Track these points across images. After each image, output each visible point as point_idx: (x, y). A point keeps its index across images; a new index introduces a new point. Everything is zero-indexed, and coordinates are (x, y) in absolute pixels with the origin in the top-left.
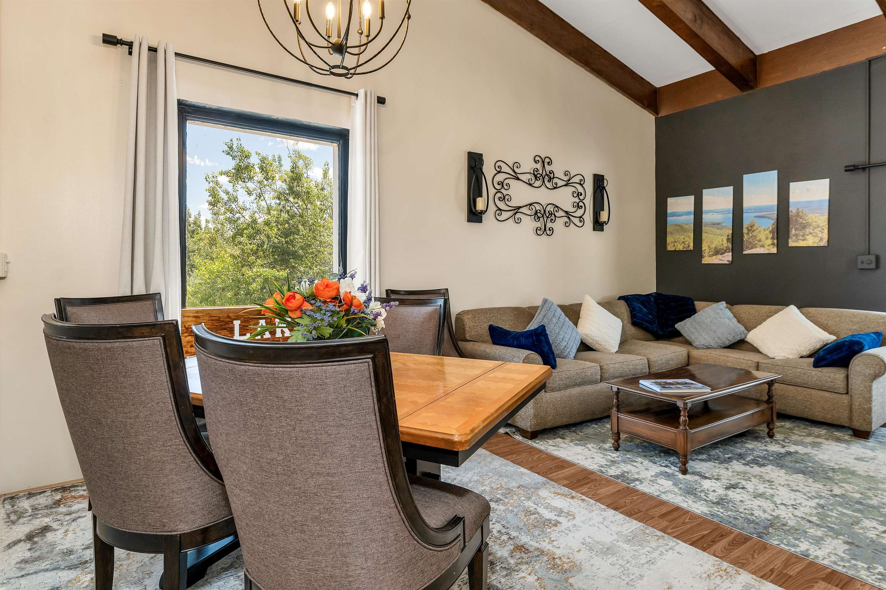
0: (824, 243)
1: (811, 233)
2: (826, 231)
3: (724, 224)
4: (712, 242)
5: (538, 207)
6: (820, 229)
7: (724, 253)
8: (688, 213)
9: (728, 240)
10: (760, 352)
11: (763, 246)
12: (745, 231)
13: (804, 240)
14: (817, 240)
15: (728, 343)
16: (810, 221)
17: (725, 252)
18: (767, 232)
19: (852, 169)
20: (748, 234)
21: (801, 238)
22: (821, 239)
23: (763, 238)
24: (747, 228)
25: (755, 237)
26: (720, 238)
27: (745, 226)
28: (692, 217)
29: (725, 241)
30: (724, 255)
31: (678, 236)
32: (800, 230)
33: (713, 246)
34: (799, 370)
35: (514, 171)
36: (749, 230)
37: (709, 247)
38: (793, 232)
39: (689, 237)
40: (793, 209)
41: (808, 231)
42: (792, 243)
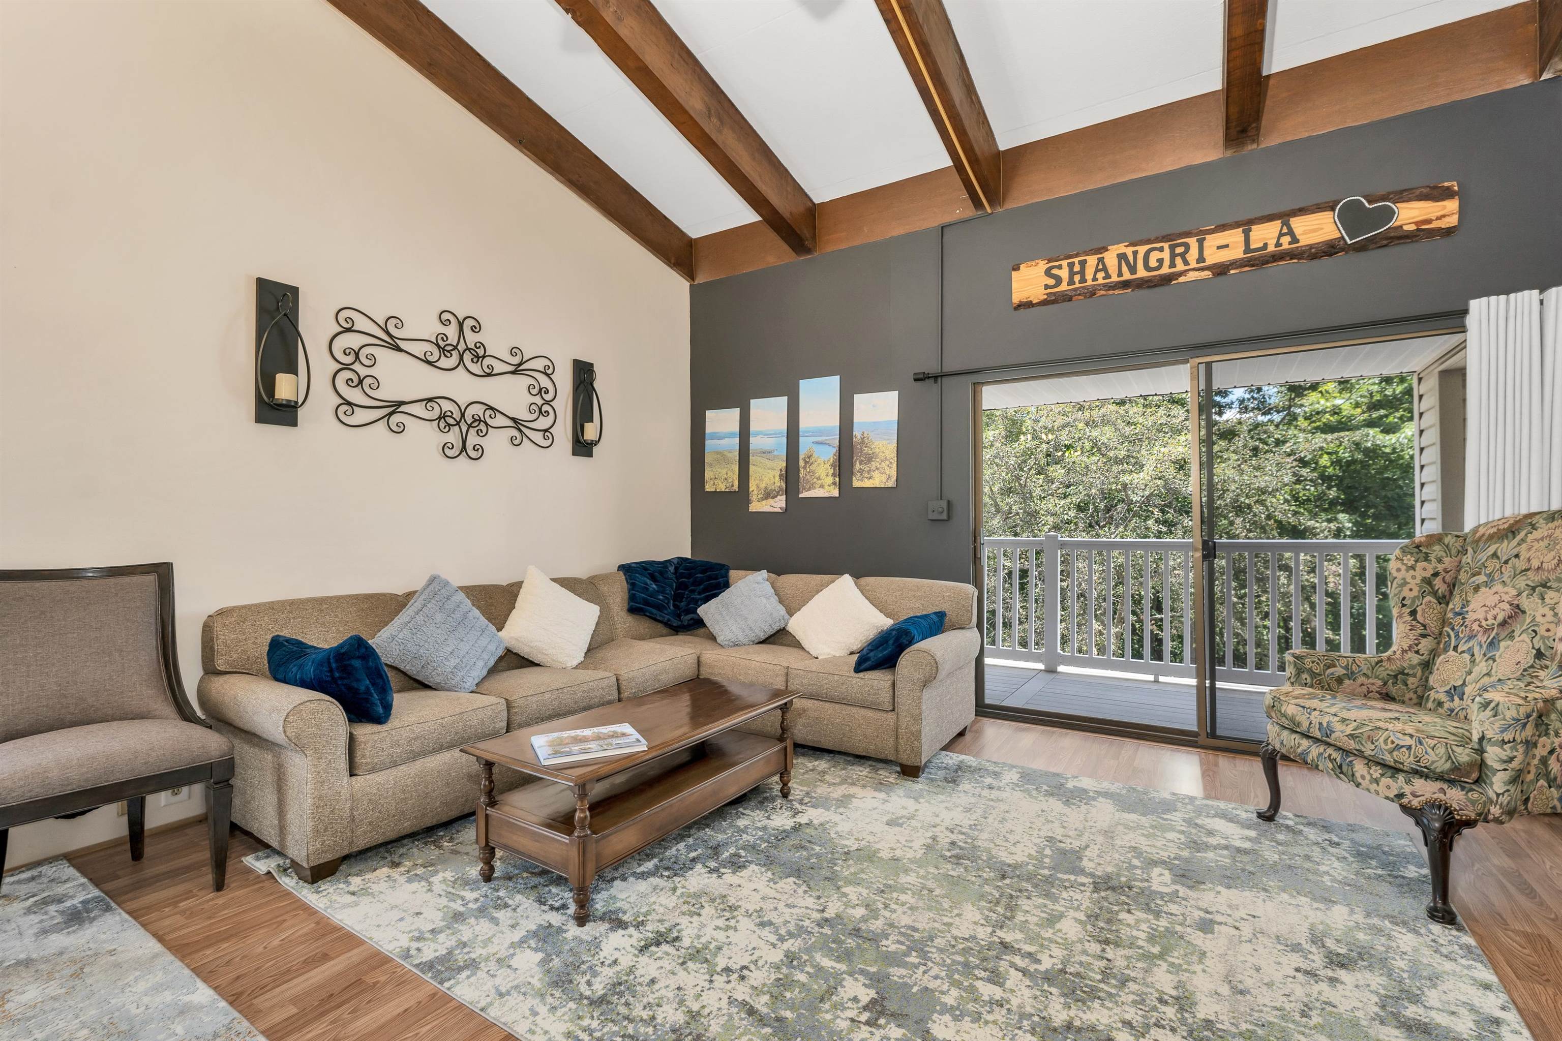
0: (891, 483)
1: (877, 469)
2: (895, 465)
3: (776, 453)
4: (761, 480)
5: (447, 406)
6: (887, 462)
7: (776, 497)
8: (730, 435)
9: (781, 475)
10: (803, 648)
11: (822, 486)
12: (802, 463)
13: (870, 478)
14: (884, 478)
15: (763, 637)
16: (877, 450)
17: (778, 494)
18: (827, 466)
19: (920, 378)
20: (805, 468)
21: (866, 475)
22: (889, 477)
23: (823, 475)
24: (805, 460)
25: (813, 472)
26: (771, 473)
27: (801, 457)
28: (737, 440)
29: (777, 478)
30: (776, 499)
31: (719, 470)
32: (866, 464)
33: (763, 486)
34: (836, 677)
35: (388, 333)
36: (806, 462)
37: (758, 487)
38: (858, 466)
39: (733, 472)
40: (857, 433)
41: (874, 465)
42: (856, 484)
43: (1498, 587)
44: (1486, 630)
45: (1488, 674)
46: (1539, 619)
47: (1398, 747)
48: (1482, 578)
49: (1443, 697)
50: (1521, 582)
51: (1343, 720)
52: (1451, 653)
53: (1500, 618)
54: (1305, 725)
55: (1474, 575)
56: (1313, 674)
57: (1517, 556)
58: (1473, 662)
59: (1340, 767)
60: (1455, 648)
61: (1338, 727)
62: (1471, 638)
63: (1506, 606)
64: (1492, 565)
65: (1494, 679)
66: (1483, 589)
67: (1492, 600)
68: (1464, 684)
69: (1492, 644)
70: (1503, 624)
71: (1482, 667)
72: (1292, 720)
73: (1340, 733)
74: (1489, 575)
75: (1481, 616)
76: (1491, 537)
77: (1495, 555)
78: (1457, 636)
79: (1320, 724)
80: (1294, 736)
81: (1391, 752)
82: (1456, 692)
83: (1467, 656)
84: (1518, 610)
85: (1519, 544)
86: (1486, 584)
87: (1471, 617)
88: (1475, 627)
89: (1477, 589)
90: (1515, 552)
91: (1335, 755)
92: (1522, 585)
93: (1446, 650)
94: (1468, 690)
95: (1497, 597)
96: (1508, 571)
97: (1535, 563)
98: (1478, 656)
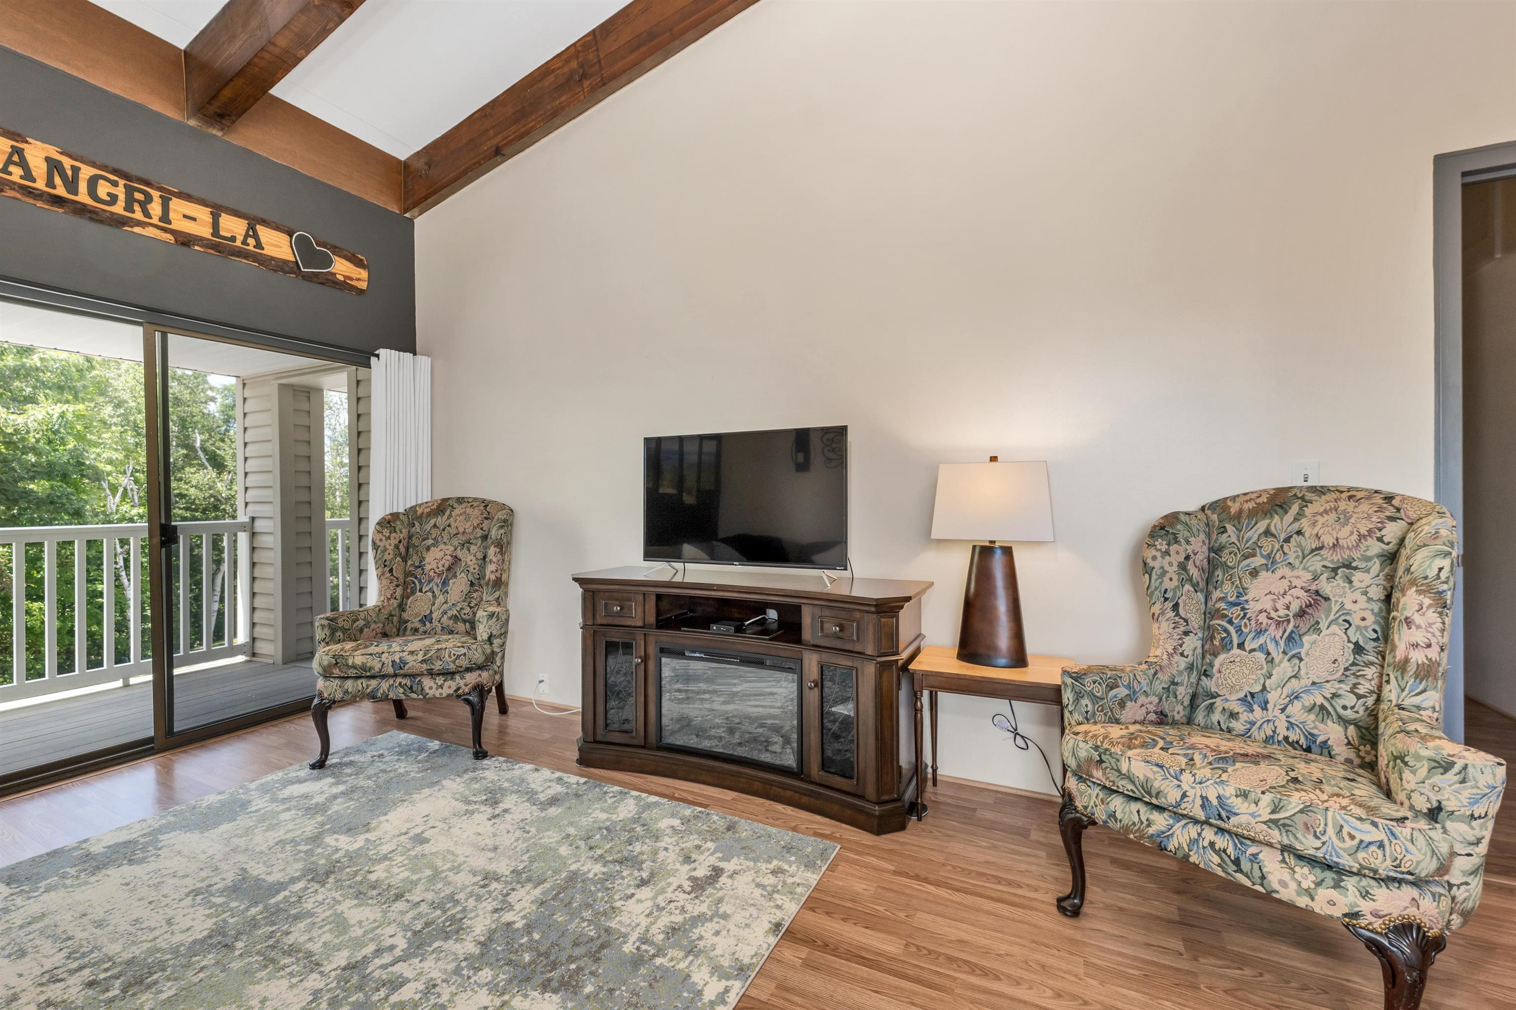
43: (442, 546)
44: (439, 575)
45: (446, 602)
46: (469, 562)
47: (458, 657)
48: (430, 542)
49: (418, 625)
50: (455, 542)
51: (412, 653)
52: (418, 594)
53: (447, 565)
54: (377, 666)
55: (424, 539)
56: (344, 631)
57: (449, 526)
58: (434, 596)
59: (411, 688)
60: (421, 590)
61: (410, 658)
62: (430, 582)
63: (449, 558)
64: (435, 532)
65: (450, 604)
66: (432, 549)
67: (440, 555)
68: (431, 612)
69: (445, 583)
70: (449, 569)
71: (441, 599)
72: (364, 668)
73: (413, 663)
74: (434, 539)
75: (434, 566)
76: (429, 515)
77: (435, 526)
78: (420, 581)
79: (393, 662)
81: (454, 662)
82: (427, 618)
83: (430, 594)
84: (456, 559)
85: (448, 518)
86: (433, 545)
87: (427, 567)
88: (432, 573)
89: (428, 549)
90: (447, 523)
91: (404, 681)
93: (413, 592)
94: (434, 616)
95: (442, 553)
96: (446, 535)
97: (461, 530)
98: (437, 593)
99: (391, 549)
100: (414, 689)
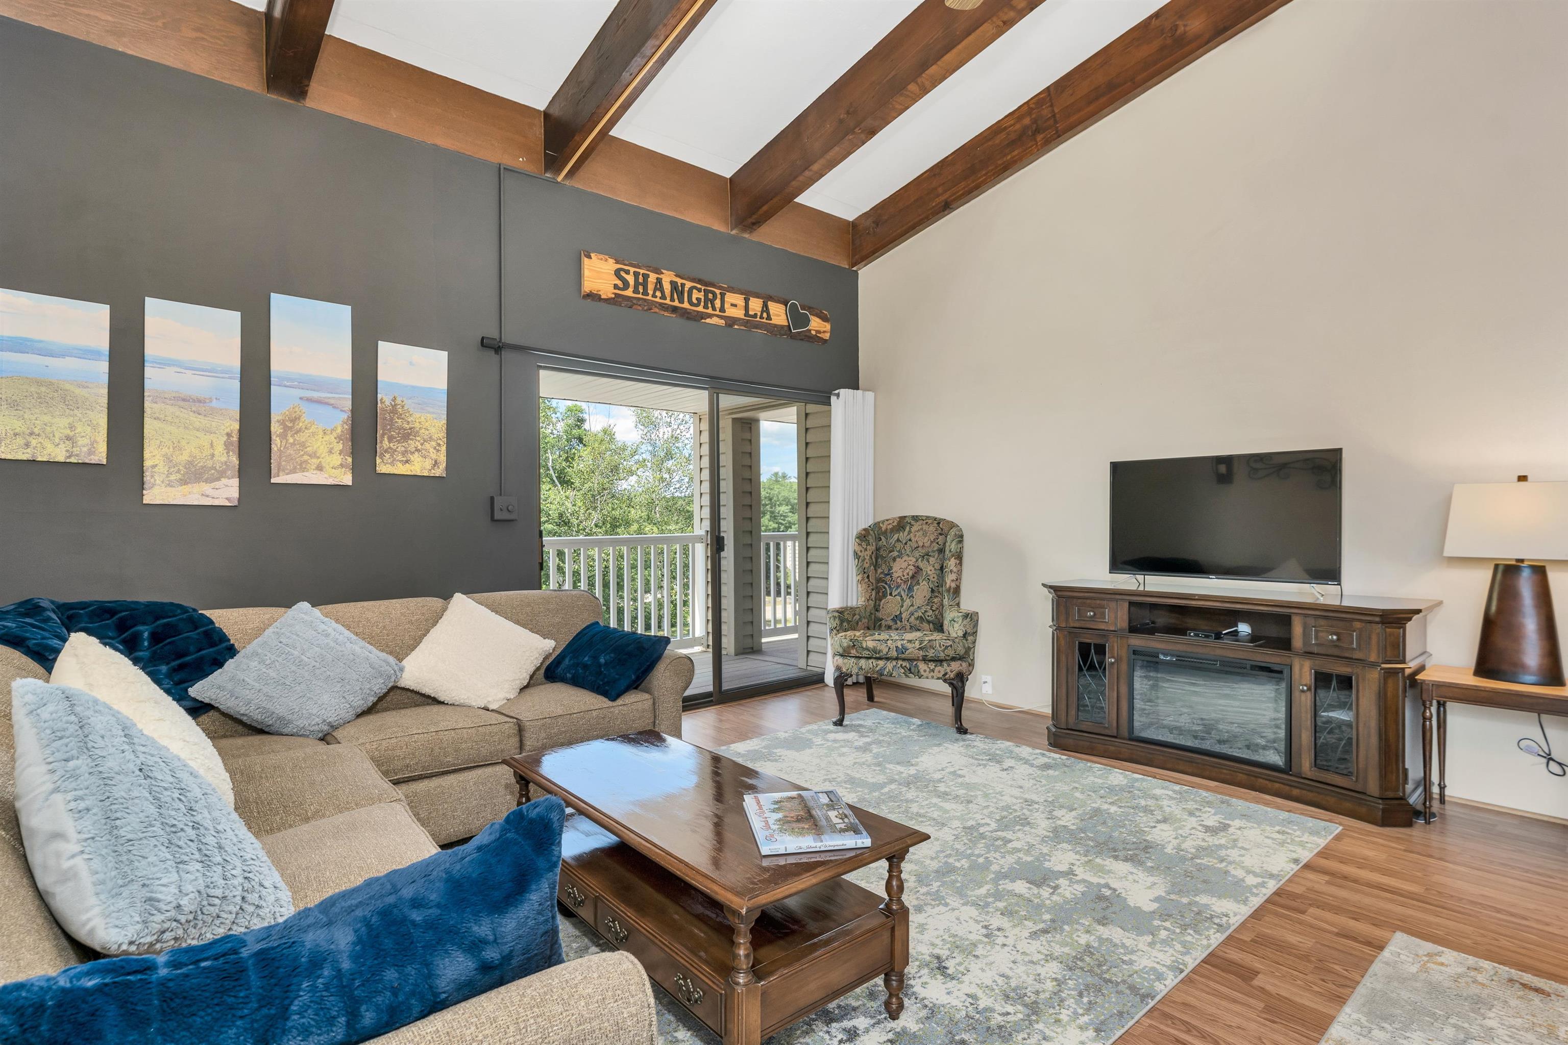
0: (440, 471)
1: (417, 450)
2: (444, 448)
3: (215, 404)
4: (178, 448)
6: (434, 444)
7: (218, 479)
9: (227, 445)
11: (320, 468)
12: (275, 428)
13: (407, 462)
14: (428, 464)
16: (417, 425)
17: (221, 475)
18: (331, 438)
19: (485, 343)
20: (283, 436)
21: (400, 457)
22: (436, 463)
23: (323, 450)
24: (282, 423)
25: (303, 445)
26: (205, 440)
27: (275, 416)
29: (220, 448)
30: (217, 484)
31: (47, 418)
32: (399, 442)
33: (184, 457)
36: (286, 429)
37: (168, 459)
38: (384, 443)
39: (95, 428)
40: (384, 397)
41: (412, 444)
42: (383, 468)
43: (906, 558)
44: (905, 582)
45: (912, 605)
46: (929, 572)
47: (947, 647)
48: (895, 554)
49: (891, 623)
50: (917, 554)
51: (910, 641)
52: (889, 597)
53: (911, 574)
54: (885, 650)
55: (891, 552)
56: (849, 622)
57: (910, 540)
58: (902, 600)
59: (910, 670)
60: (891, 594)
61: (909, 645)
62: (898, 587)
63: (912, 568)
64: (899, 546)
65: (916, 607)
66: (898, 560)
67: (904, 565)
68: (901, 613)
69: (910, 589)
70: (913, 577)
71: (908, 602)
72: (875, 650)
73: (913, 650)
74: (899, 551)
75: (901, 574)
76: (892, 530)
77: (898, 540)
78: (890, 587)
79: (897, 647)
80: (870, 661)
81: (943, 651)
82: (898, 618)
83: (898, 597)
84: (918, 569)
85: (909, 534)
86: (899, 556)
87: (895, 575)
88: (899, 580)
89: (894, 559)
90: (908, 537)
91: (904, 664)
92: (917, 555)
93: (885, 596)
94: (904, 616)
95: (906, 564)
96: (907, 547)
97: (921, 544)
98: (904, 597)
99: (868, 558)
100: (913, 670)
